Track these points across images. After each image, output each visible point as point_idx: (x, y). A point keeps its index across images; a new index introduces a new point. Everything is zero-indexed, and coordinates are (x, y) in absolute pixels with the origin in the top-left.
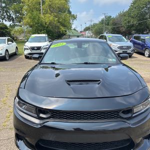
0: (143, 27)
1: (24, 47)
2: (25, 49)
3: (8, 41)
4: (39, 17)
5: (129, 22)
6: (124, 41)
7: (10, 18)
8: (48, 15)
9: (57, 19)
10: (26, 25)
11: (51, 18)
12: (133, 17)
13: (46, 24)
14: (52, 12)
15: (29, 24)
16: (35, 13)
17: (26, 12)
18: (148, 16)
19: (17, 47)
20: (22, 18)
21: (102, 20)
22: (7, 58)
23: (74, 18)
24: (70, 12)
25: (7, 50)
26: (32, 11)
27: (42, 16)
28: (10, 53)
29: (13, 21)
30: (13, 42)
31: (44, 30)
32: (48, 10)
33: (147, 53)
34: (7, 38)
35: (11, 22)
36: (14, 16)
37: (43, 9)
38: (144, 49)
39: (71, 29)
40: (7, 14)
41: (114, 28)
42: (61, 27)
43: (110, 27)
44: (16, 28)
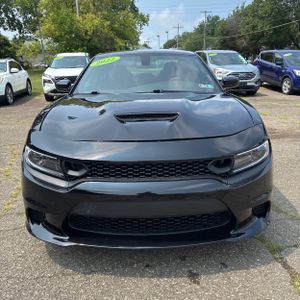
0: (282, 37)
1: (44, 78)
2: (45, 82)
3: (11, 67)
4: (72, 20)
5: (254, 28)
6: (241, 63)
7: (13, 24)
8: (90, 15)
9: (108, 23)
10: (46, 36)
11: (97, 21)
12: (262, 18)
13: (86, 34)
14: (98, 9)
15: (52, 35)
16: (64, 11)
17: (45, 11)
18: (292, 15)
19: (28, 80)
20: (37, 22)
21: (201, 26)
22: (11, 100)
23: (144, 20)
24: (135, 10)
25: (9, 85)
26: (59, 8)
27: (78, 17)
28: (14, 91)
29: (20, 29)
30: (20, 69)
31: (83, 46)
32: (91, 5)
33: (286, 86)
34: (8, 61)
35: (17, 31)
36: (21, 20)
37: (79, 4)
38: (281, 78)
39: (137, 44)
40: (6, 15)
41: (225, 40)
42: (118, 40)
43: (217, 39)
44: (27, 44)
